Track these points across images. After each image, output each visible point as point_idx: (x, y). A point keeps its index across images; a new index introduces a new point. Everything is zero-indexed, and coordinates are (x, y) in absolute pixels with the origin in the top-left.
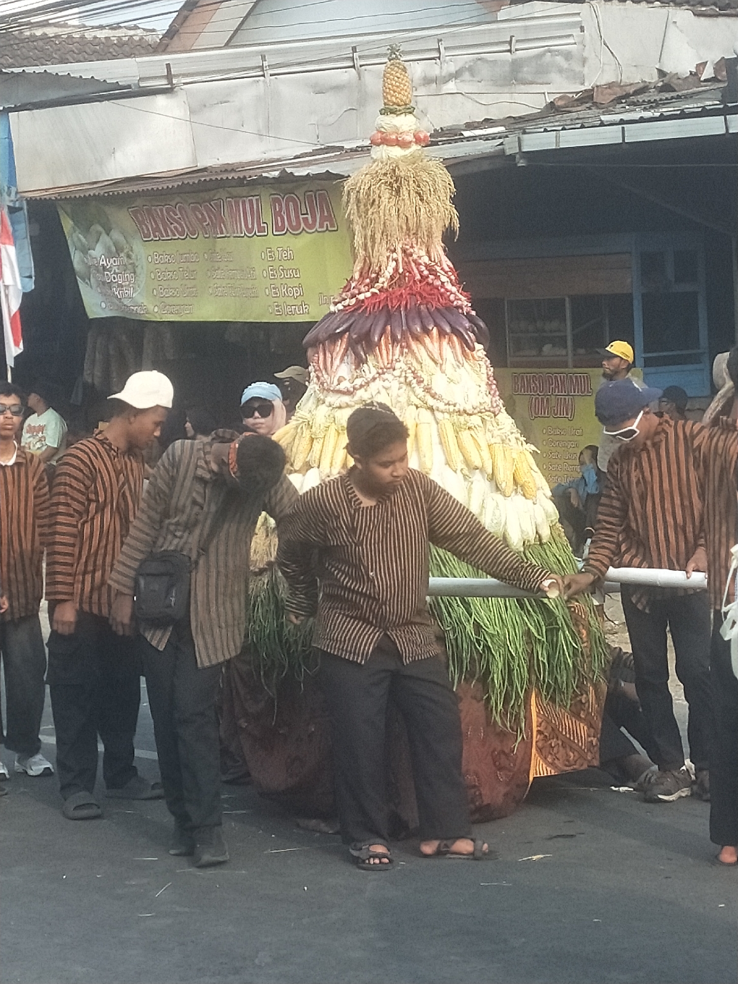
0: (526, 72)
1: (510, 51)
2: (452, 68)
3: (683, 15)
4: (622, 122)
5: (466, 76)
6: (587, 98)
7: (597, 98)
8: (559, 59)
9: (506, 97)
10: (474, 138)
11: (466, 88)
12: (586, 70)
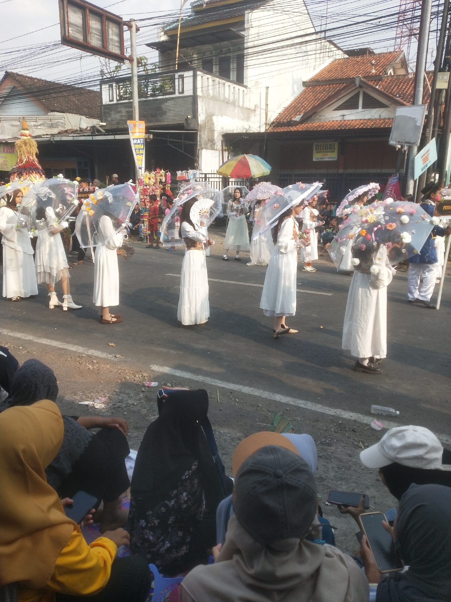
0: (54, 125)
1: (51, 121)
2: (39, 123)
3: (84, 117)
4: (73, 136)
5: (42, 125)
6: (66, 131)
7: (68, 132)
8: (60, 124)
9: (50, 130)
10: (44, 137)
11: (42, 128)
12: (66, 126)
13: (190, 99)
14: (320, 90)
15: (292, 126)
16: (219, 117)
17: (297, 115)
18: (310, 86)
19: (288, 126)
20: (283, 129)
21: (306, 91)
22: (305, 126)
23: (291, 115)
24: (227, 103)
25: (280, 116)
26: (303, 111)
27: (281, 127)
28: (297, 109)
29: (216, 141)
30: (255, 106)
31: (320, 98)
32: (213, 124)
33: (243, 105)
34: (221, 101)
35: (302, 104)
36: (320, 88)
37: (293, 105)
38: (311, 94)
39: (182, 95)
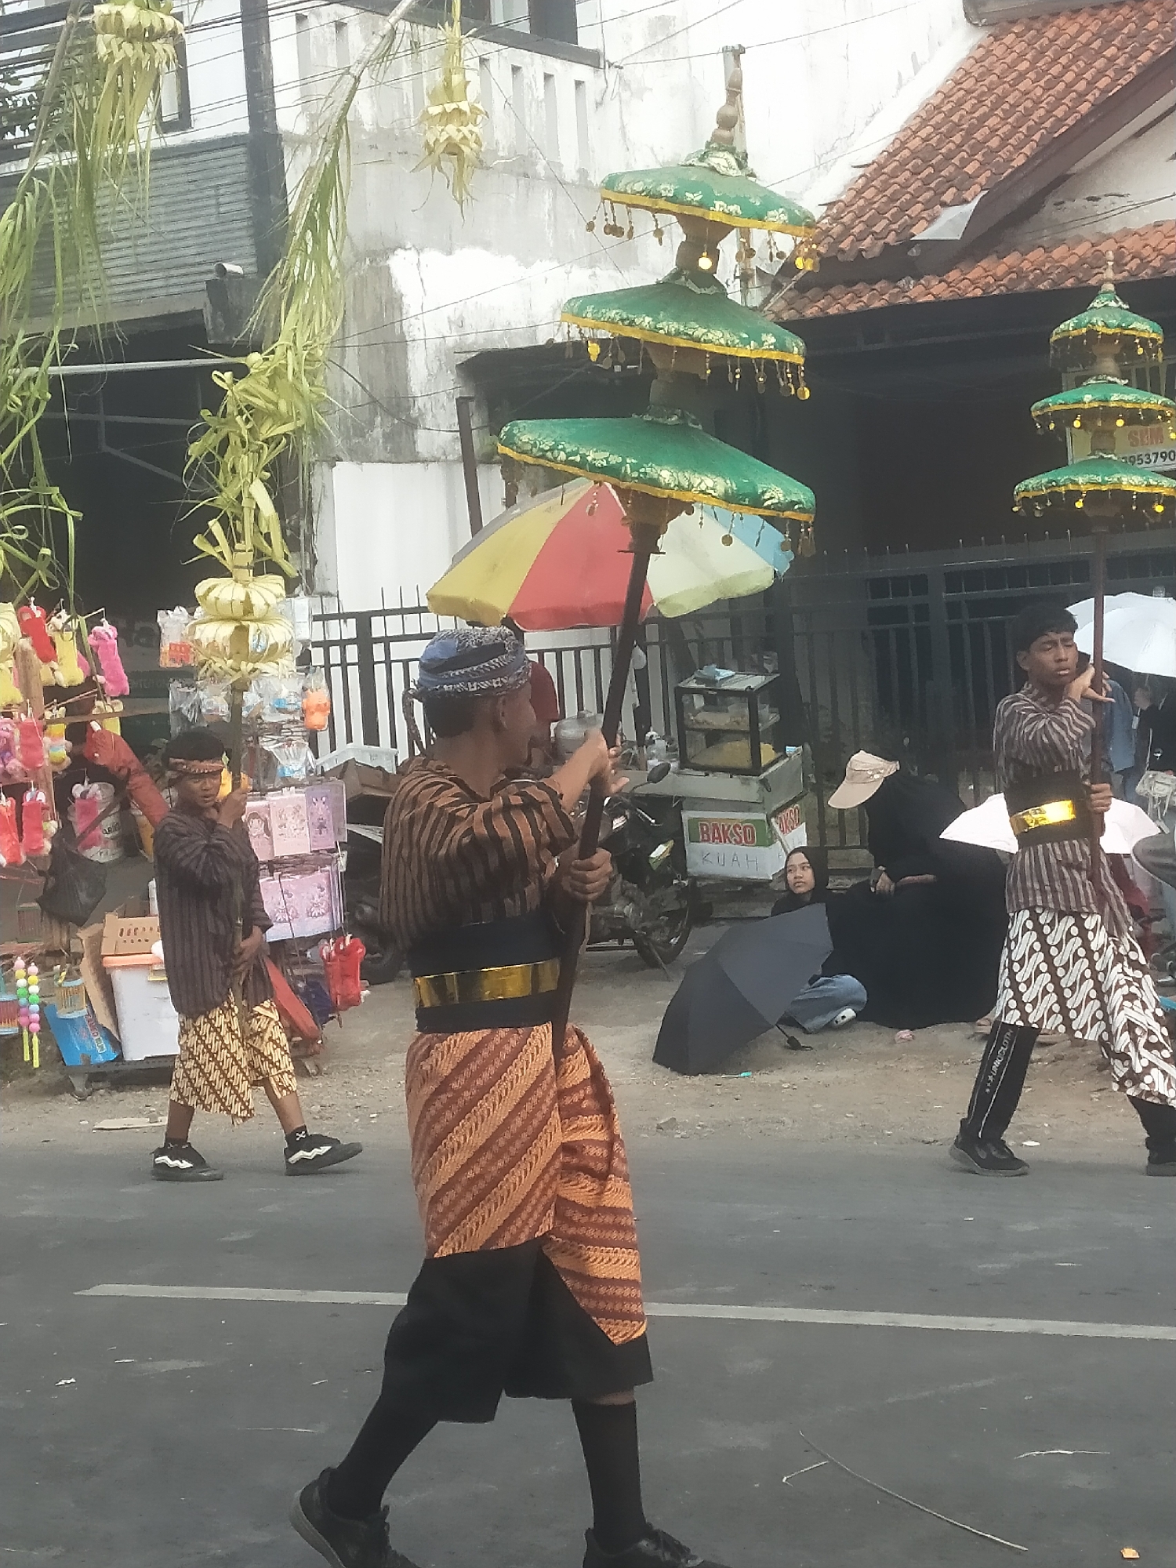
13: (238, 163)
14: (1083, 38)
15: (918, 277)
16: (432, 256)
17: (944, 205)
18: (1014, 22)
19: (894, 279)
20: (858, 296)
21: (989, 52)
22: (1001, 270)
23: (902, 210)
24: (479, 165)
25: (836, 219)
26: (982, 179)
27: (850, 283)
28: (938, 169)
29: (420, 403)
31: (1081, 86)
32: (394, 302)
33: (583, 173)
35: (970, 133)
36: (1083, 29)
37: (915, 143)
38: (1023, 66)
39: (174, 140)
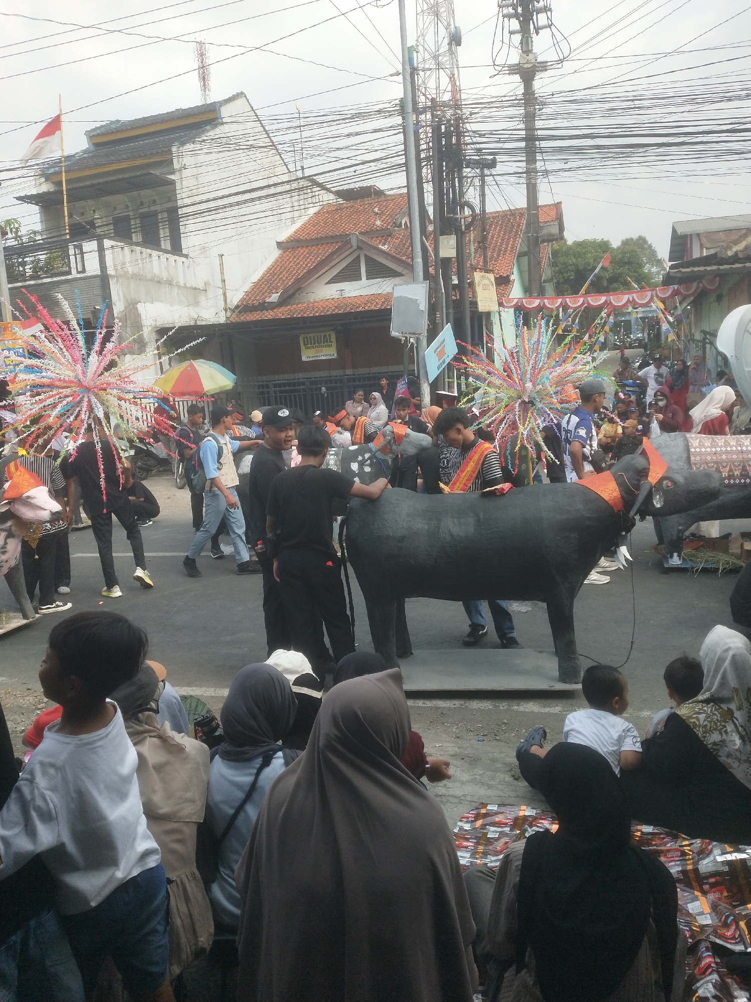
13: (98, 282)
14: (305, 253)
15: (267, 311)
16: (148, 305)
17: (273, 293)
18: (289, 249)
19: (261, 311)
20: (253, 315)
21: (283, 256)
22: (284, 311)
23: (263, 294)
24: (159, 282)
25: (248, 295)
26: (281, 287)
27: (250, 312)
28: (271, 285)
29: (146, 340)
30: (205, 284)
31: (304, 265)
32: (139, 316)
33: (185, 284)
34: (148, 280)
35: (279, 276)
36: (305, 251)
37: (266, 278)
38: (291, 260)
39: (82, 275)
